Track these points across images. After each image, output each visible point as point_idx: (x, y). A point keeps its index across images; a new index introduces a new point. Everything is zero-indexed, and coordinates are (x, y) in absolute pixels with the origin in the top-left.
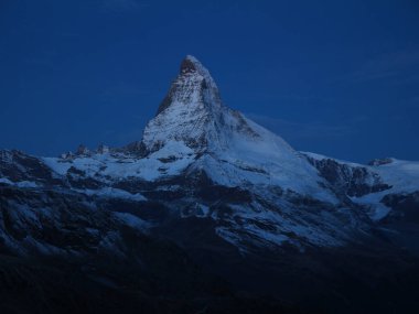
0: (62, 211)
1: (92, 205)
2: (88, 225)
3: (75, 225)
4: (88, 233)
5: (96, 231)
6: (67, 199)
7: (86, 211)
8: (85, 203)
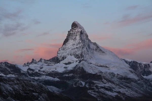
0: (23, 86)
1: (35, 83)
2: (33, 92)
3: (28, 92)
4: (34, 95)
5: (37, 94)
6: (25, 82)
7: (33, 86)
8: (32, 82)
